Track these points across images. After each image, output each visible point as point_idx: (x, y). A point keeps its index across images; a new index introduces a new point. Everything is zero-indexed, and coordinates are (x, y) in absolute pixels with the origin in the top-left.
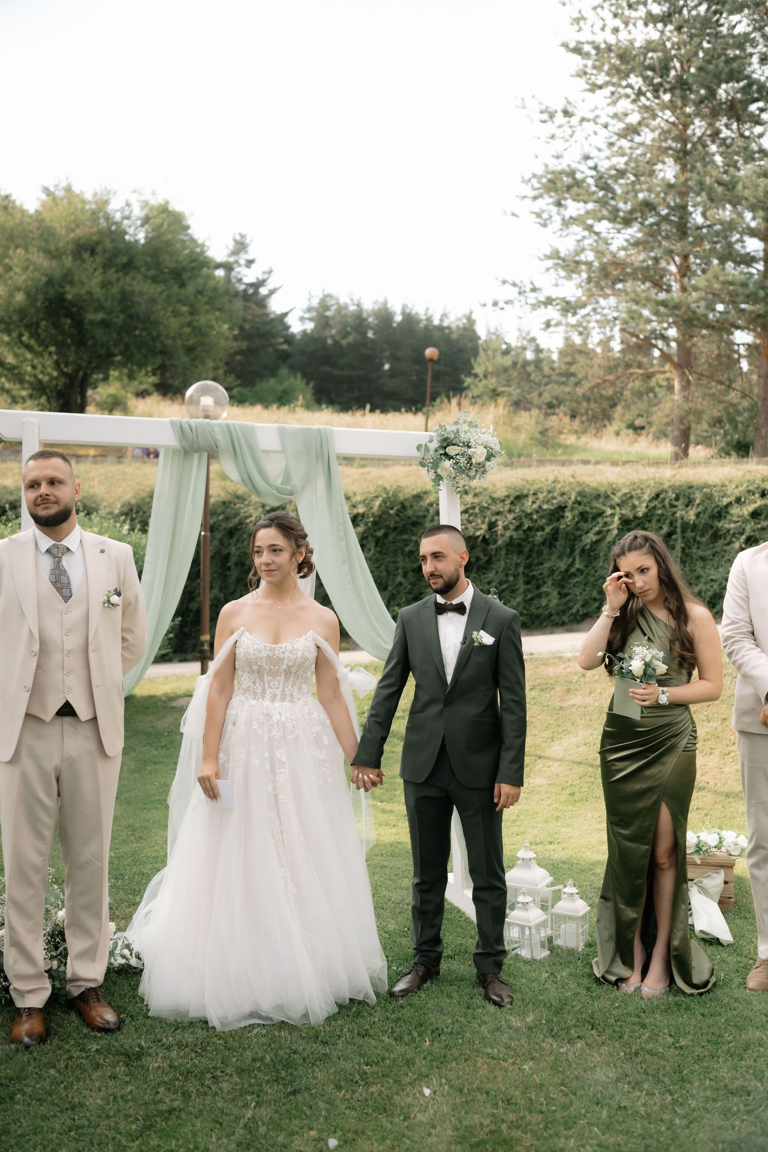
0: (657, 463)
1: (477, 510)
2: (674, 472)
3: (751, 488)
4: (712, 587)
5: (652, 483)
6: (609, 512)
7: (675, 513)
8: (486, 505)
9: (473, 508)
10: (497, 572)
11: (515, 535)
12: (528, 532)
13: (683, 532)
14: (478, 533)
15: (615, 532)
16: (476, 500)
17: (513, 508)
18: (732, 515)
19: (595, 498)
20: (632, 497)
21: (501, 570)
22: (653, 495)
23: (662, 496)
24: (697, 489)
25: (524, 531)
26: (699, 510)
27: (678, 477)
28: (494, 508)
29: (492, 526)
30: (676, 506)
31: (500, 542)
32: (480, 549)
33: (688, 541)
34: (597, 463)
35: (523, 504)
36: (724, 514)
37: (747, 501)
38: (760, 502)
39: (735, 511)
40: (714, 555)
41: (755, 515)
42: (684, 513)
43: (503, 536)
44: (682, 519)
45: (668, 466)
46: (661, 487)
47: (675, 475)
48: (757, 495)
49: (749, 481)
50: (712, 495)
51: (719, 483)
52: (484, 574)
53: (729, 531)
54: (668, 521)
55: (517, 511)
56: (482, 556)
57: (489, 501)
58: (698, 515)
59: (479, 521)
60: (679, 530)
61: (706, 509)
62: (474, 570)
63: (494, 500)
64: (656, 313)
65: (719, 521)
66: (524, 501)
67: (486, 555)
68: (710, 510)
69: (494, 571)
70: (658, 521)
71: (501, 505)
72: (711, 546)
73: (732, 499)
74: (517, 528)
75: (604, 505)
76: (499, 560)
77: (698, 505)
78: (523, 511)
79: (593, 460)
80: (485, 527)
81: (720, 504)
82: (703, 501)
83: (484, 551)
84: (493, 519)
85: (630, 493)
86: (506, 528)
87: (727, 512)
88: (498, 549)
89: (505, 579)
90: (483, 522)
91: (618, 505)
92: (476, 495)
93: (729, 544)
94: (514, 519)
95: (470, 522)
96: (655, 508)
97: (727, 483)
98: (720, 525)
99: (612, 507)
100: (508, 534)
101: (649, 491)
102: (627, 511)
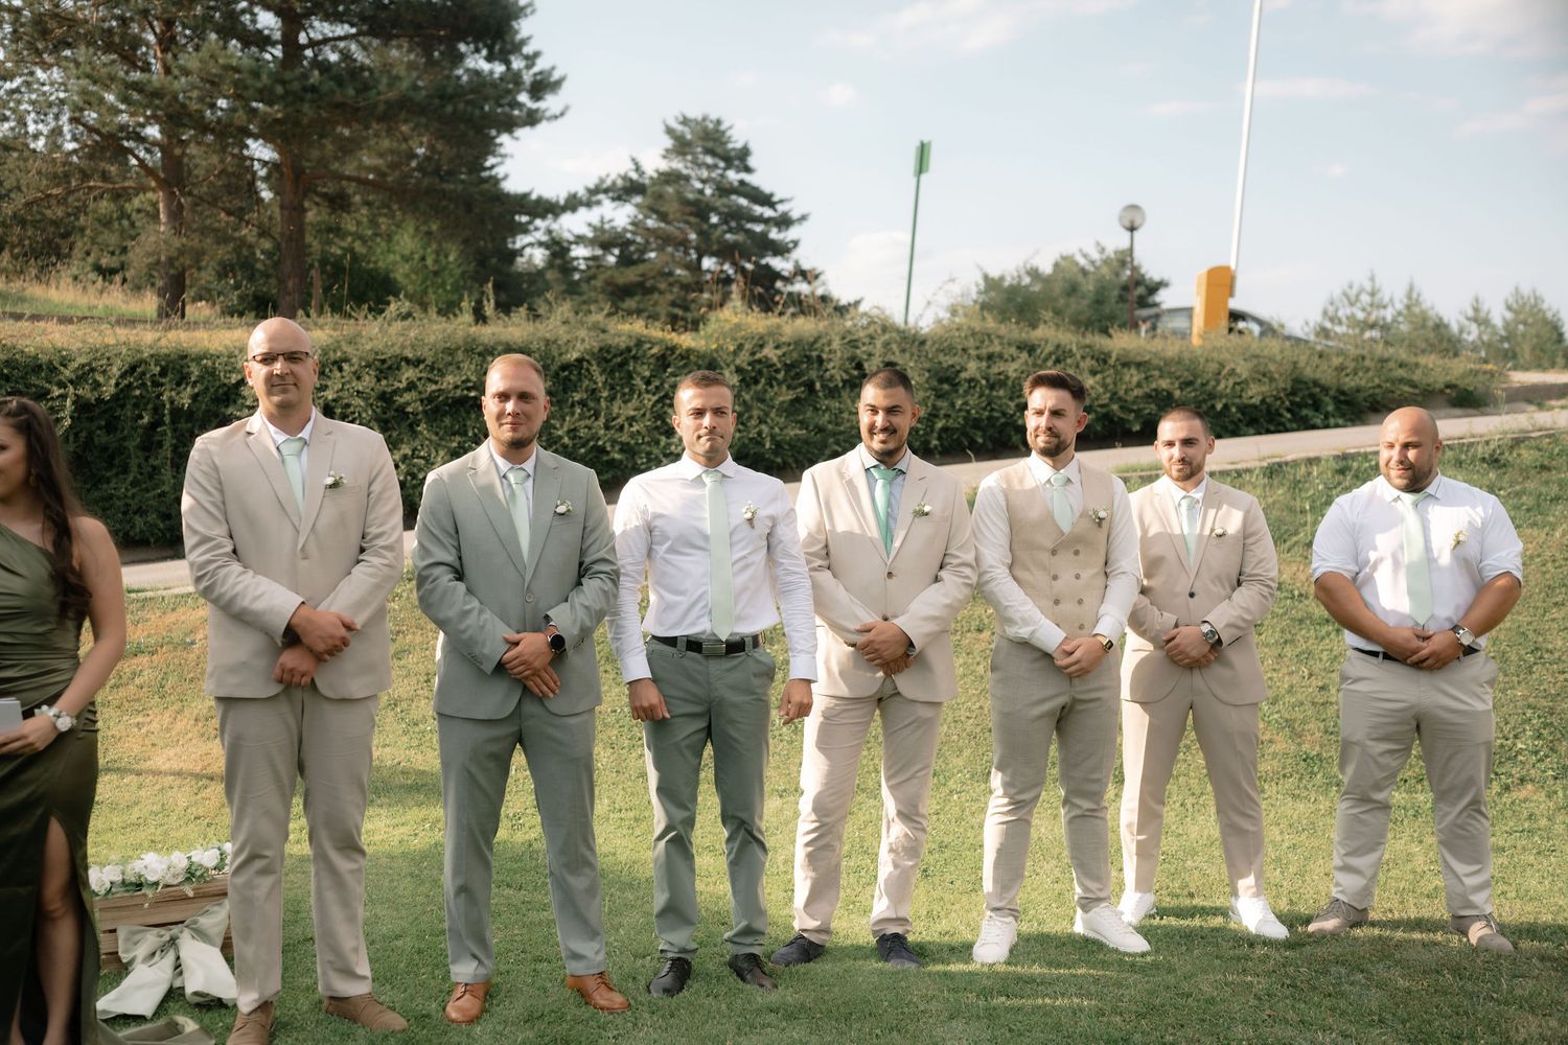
0: (131, 322)
2: (158, 335)
5: (124, 351)
6: (57, 392)
7: (161, 394)
13: (173, 422)
15: (67, 422)
18: (244, 398)
19: (33, 371)
22: (126, 368)
23: (139, 370)
24: (193, 360)
26: (196, 390)
27: (163, 342)
30: (162, 385)
33: (182, 435)
34: (35, 318)
36: (233, 397)
42: (173, 393)
44: (172, 402)
45: (148, 326)
46: (138, 357)
47: (159, 339)
50: (215, 368)
51: (225, 352)
54: (150, 406)
58: (195, 397)
60: (167, 419)
61: (207, 389)
64: (125, 100)
65: (227, 406)
68: (212, 390)
70: (136, 406)
75: (50, 382)
77: (195, 383)
79: (28, 313)
81: (226, 381)
82: (201, 378)
85: (89, 364)
91: (71, 382)
96: (129, 387)
97: (237, 352)
99: (61, 385)
101: (119, 362)
102: (85, 392)
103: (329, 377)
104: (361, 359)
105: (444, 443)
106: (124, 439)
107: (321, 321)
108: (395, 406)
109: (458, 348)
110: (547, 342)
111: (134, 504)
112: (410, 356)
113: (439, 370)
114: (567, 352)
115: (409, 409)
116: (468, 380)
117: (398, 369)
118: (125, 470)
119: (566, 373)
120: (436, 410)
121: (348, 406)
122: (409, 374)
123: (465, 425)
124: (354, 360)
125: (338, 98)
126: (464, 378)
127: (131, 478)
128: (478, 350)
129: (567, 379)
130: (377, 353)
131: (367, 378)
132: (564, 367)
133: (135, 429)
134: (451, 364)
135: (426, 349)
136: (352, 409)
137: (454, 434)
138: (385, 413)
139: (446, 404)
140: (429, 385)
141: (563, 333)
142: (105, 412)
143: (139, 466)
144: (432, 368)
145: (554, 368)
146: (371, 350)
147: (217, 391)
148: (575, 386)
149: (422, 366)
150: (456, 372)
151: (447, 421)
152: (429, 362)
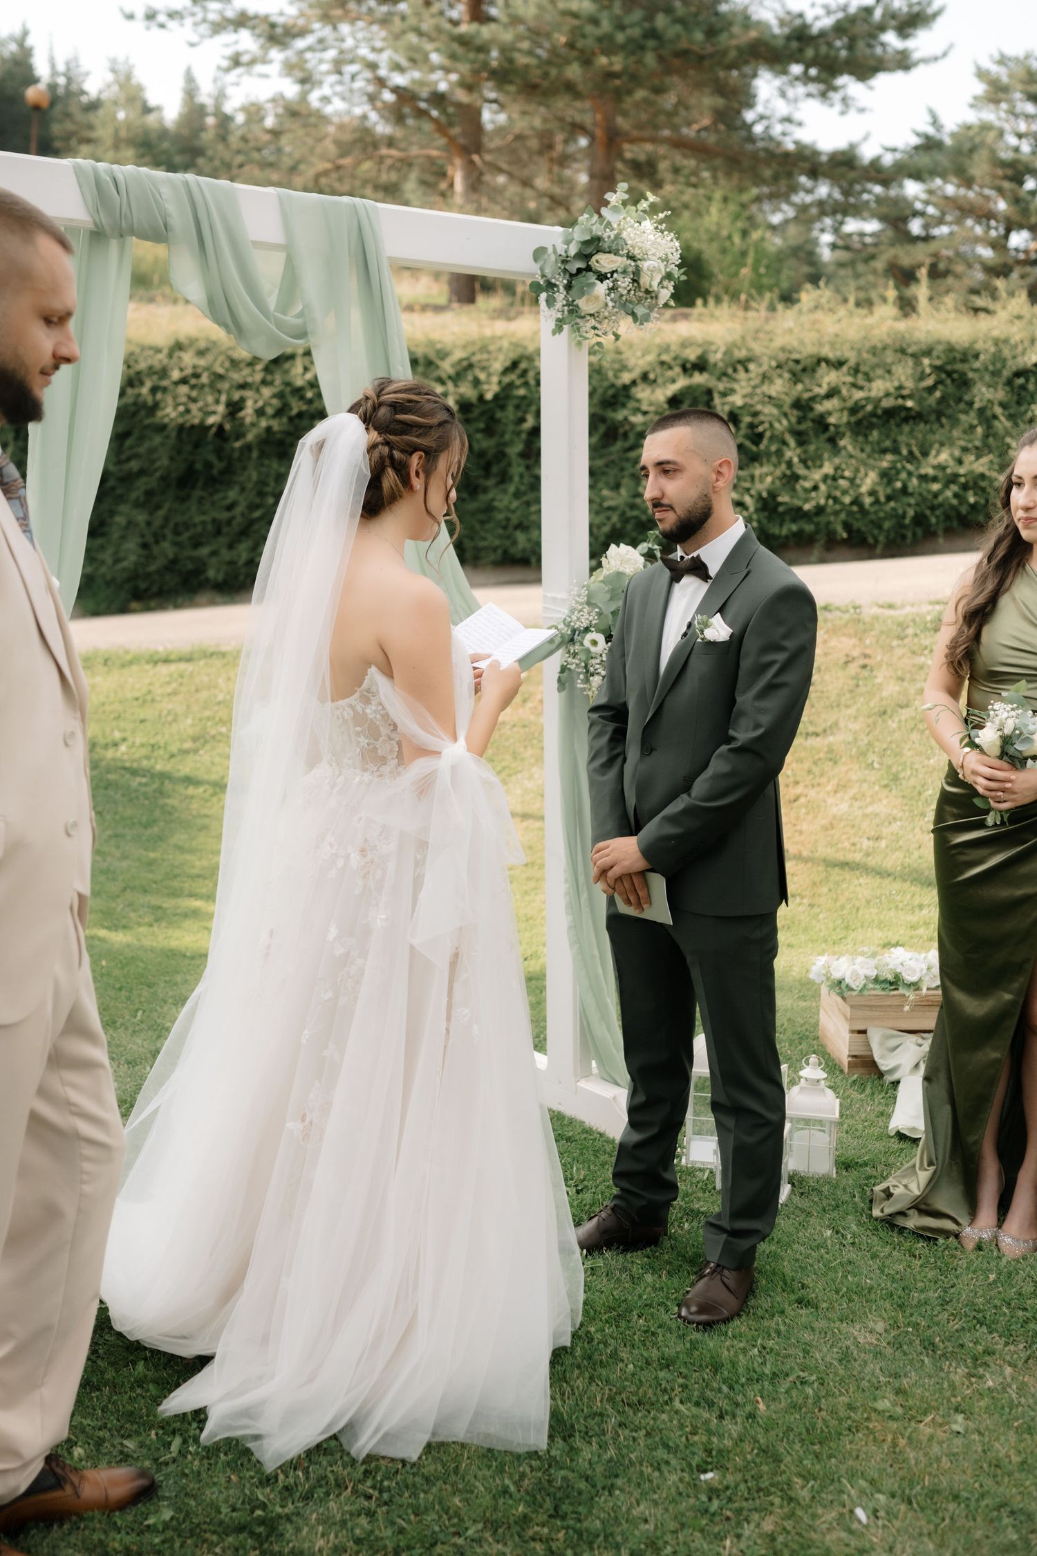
1: (205, 379)
3: (665, 358)
4: (609, 518)
5: (505, 344)
8: (221, 371)
9: (197, 376)
10: (243, 489)
11: (276, 425)
12: (297, 421)
14: (211, 420)
16: (202, 362)
17: (269, 378)
18: (638, 401)
20: (470, 366)
21: (250, 485)
22: (508, 364)
23: (523, 365)
25: (291, 419)
28: (237, 377)
29: (235, 408)
31: (250, 437)
32: (210, 447)
35: (287, 372)
36: (622, 399)
37: (660, 380)
38: (682, 383)
39: (643, 393)
40: (607, 466)
41: (674, 401)
43: (253, 425)
46: (520, 351)
48: (678, 370)
49: (659, 346)
52: (217, 491)
53: (633, 426)
55: (278, 382)
56: (212, 458)
57: (227, 364)
59: (210, 399)
62: (200, 484)
63: (234, 363)
65: (615, 410)
66: (287, 365)
67: (220, 458)
68: (600, 391)
69: (237, 489)
70: (517, 407)
71: (246, 371)
72: (605, 451)
73: (636, 374)
74: (279, 413)
76: (244, 468)
78: (288, 384)
80: (221, 408)
81: (619, 383)
83: (219, 452)
84: (236, 396)
85: (469, 358)
86: (260, 412)
87: (629, 397)
88: (248, 448)
89: (257, 500)
90: (217, 402)
91: (450, 377)
92: (201, 353)
93: (631, 448)
94: (274, 396)
95: (194, 400)
96: (511, 385)
98: (620, 415)
99: (441, 381)
100: (264, 423)
101: (501, 357)
102: (467, 390)
103: (735, 380)
104: (771, 358)
105: (871, 462)
106: (505, 444)
107: (717, 312)
108: (811, 415)
109: (885, 348)
110: (996, 342)
111: (515, 519)
112: (831, 356)
113: (866, 374)
114: (1023, 353)
115: (832, 420)
116: (900, 388)
117: (814, 371)
118: (504, 478)
119: (1021, 381)
120: (859, 423)
121: (755, 414)
122: (829, 378)
123: (895, 441)
124: (765, 360)
125: (683, 44)
126: (896, 384)
127: (512, 489)
128: (910, 351)
129: (1023, 387)
130: (790, 352)
131: (779, 382)
132: (1018, 374)
133: (518, 434)
134: (878, 366)
135: (846, 347)
136: (762, 418)
137: (884, 451)
138: (800, 421)
139: (873, 414)
140: (854, 390)
141: (1017, 333)
142: (483, 413)
143: (521, 476)
144: (856, 370)
145: (1006, 373)
146: (783, 349)
147: (605, 392)
148: (1032, 397)
149: (845, 368)
150: (887, 376)
151: (875, 434)
152: (852, 362)
